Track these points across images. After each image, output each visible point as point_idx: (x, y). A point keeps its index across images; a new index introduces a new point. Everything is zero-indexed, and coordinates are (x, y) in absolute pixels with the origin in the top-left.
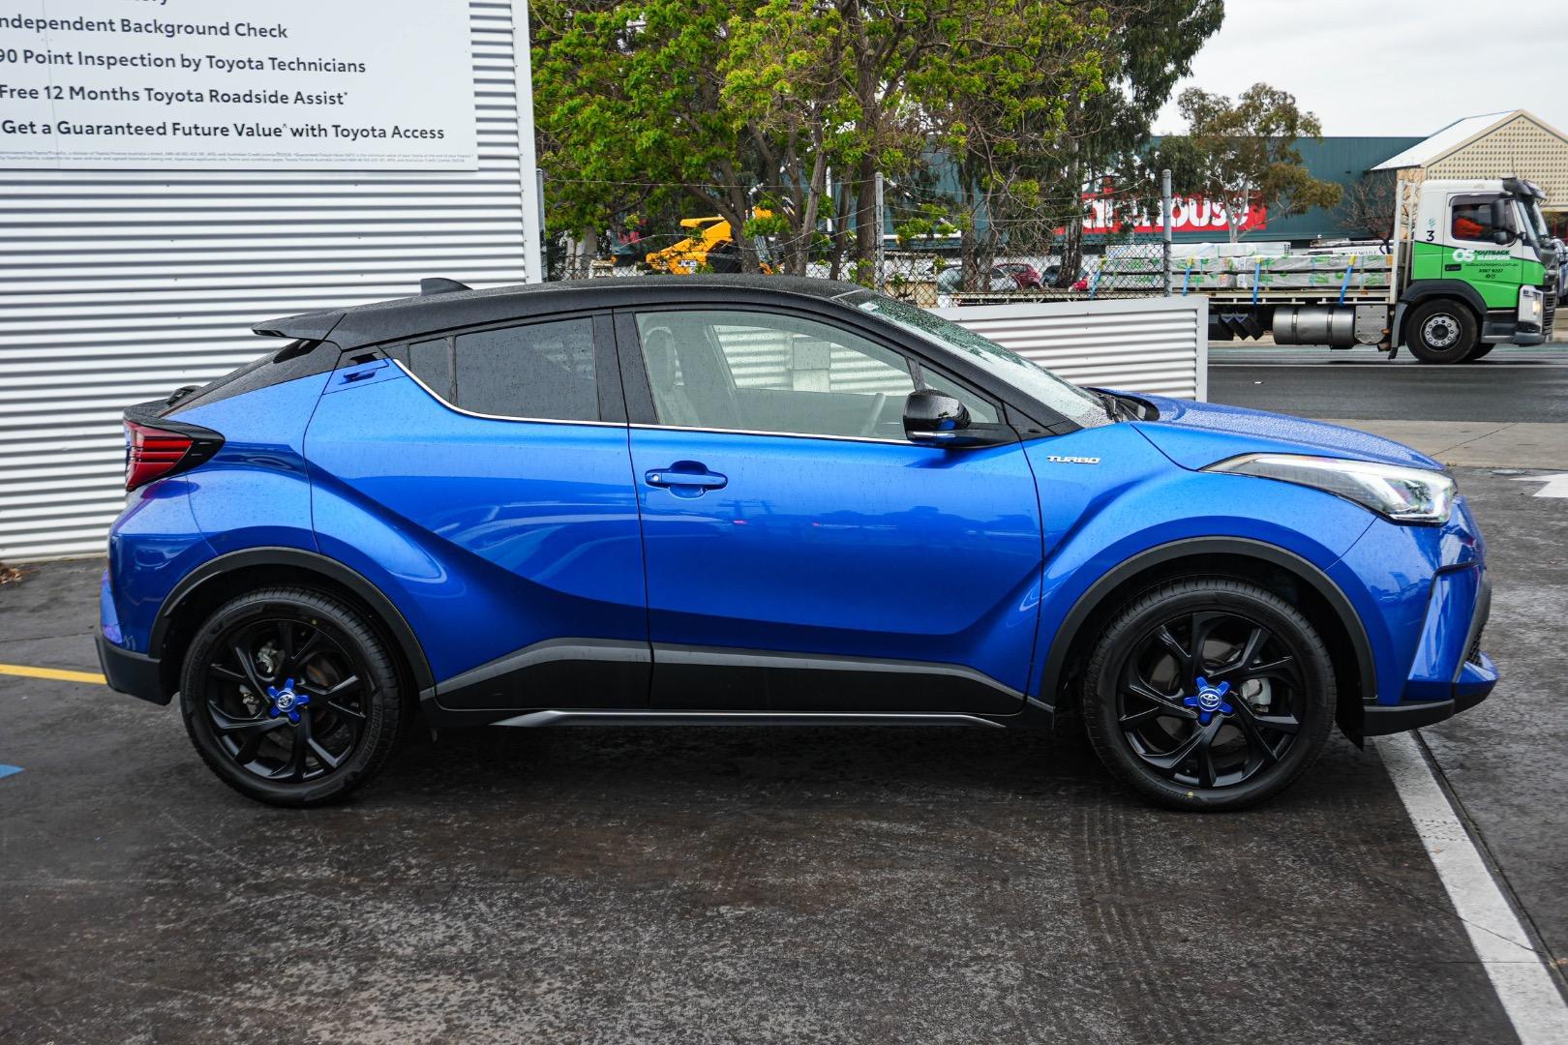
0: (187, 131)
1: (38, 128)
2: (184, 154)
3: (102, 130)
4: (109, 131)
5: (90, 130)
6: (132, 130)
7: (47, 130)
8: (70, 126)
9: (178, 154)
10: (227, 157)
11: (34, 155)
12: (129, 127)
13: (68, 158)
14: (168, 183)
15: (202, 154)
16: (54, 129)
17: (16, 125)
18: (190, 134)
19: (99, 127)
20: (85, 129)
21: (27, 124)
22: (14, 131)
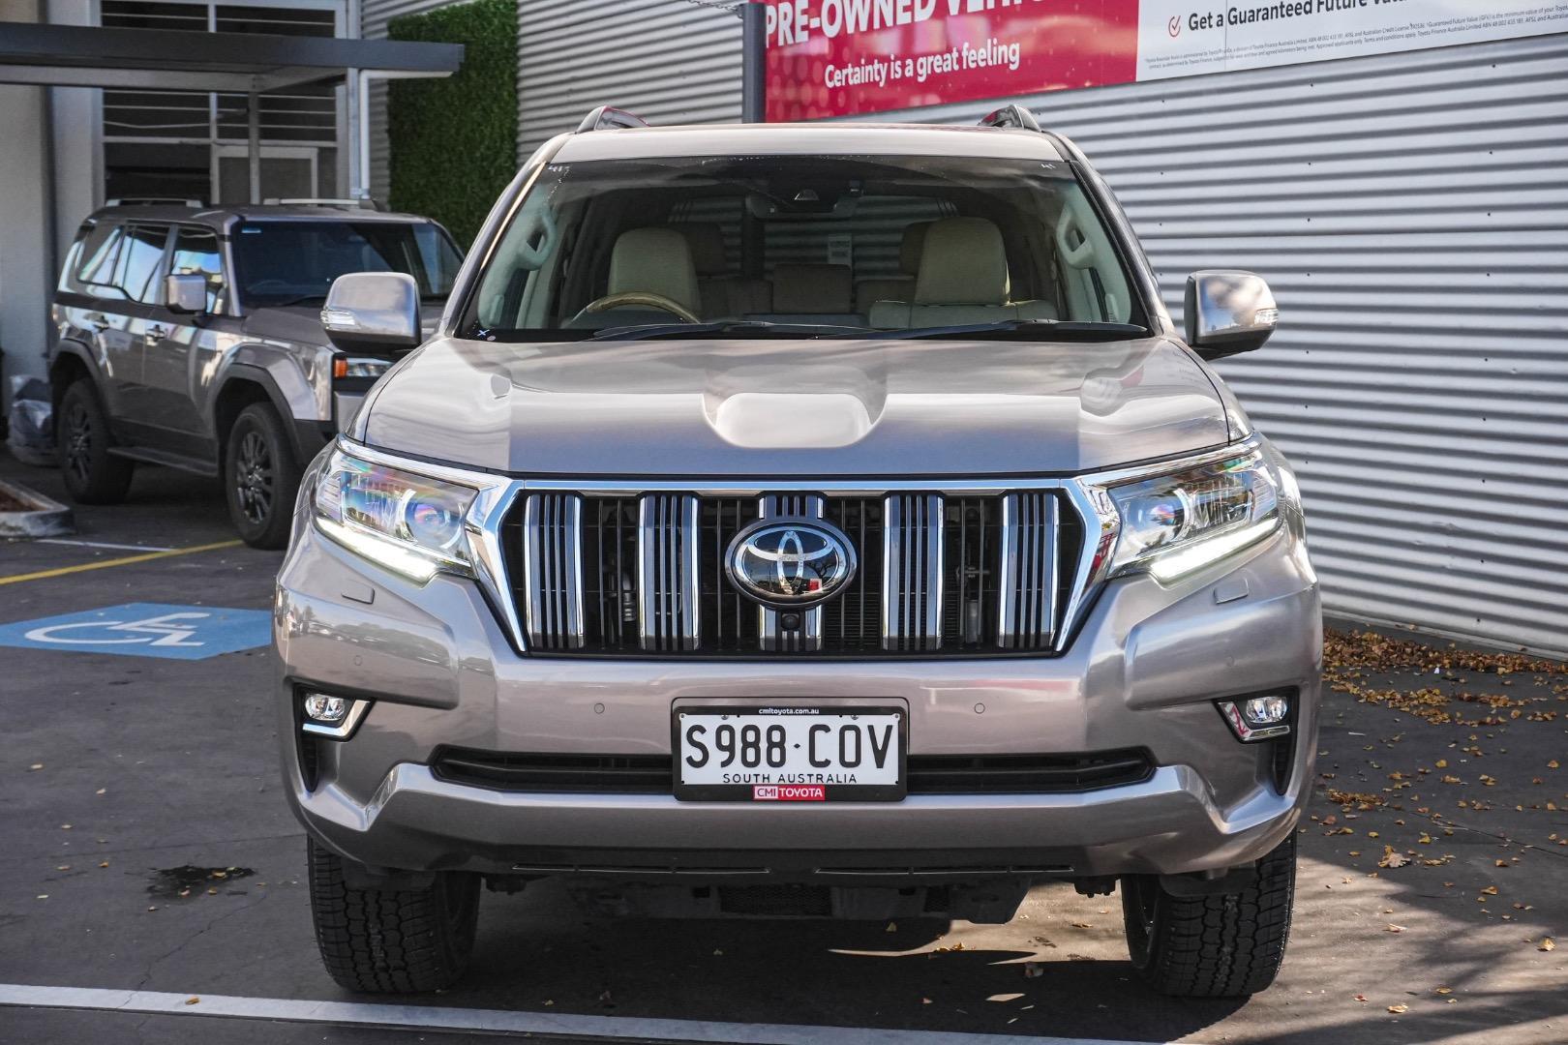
0: (1330, 6)
1: (1214, 22)
2: (1325, 38)
3: (1261, 14)
4: (1267, 14)
5: (1253, 16)
6: (1284, 12)
7: (1220, 24)
8: (1237, 14)
9: (1320, 39)
10: (1362, 37)
11: (1209, 57)
12: (1282, 6)
13: (1232, 57)
14: (1311, 82)
15: (1340, 36)
16: (1225, 19)
17: (1198, 19)
18: (1332, 8)
19: (1259, 11)
20: (1248, 15)
21: (1206, 16)
22: (1196, 27)
